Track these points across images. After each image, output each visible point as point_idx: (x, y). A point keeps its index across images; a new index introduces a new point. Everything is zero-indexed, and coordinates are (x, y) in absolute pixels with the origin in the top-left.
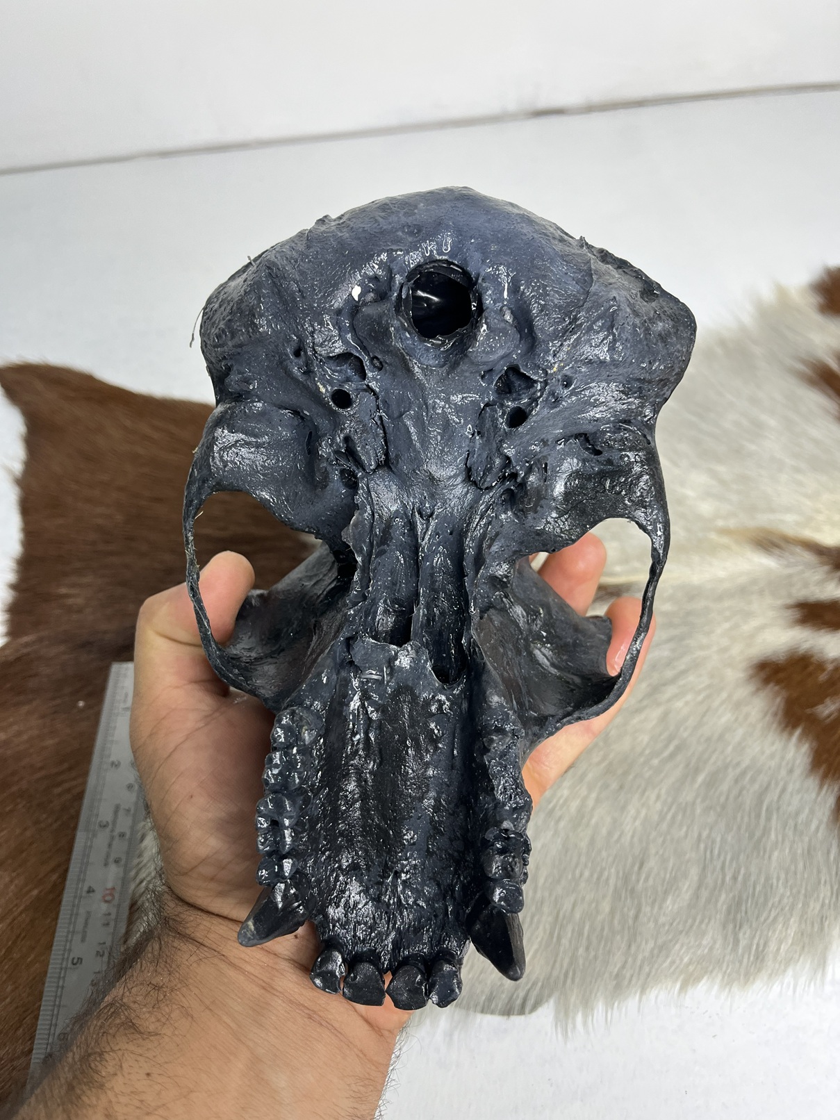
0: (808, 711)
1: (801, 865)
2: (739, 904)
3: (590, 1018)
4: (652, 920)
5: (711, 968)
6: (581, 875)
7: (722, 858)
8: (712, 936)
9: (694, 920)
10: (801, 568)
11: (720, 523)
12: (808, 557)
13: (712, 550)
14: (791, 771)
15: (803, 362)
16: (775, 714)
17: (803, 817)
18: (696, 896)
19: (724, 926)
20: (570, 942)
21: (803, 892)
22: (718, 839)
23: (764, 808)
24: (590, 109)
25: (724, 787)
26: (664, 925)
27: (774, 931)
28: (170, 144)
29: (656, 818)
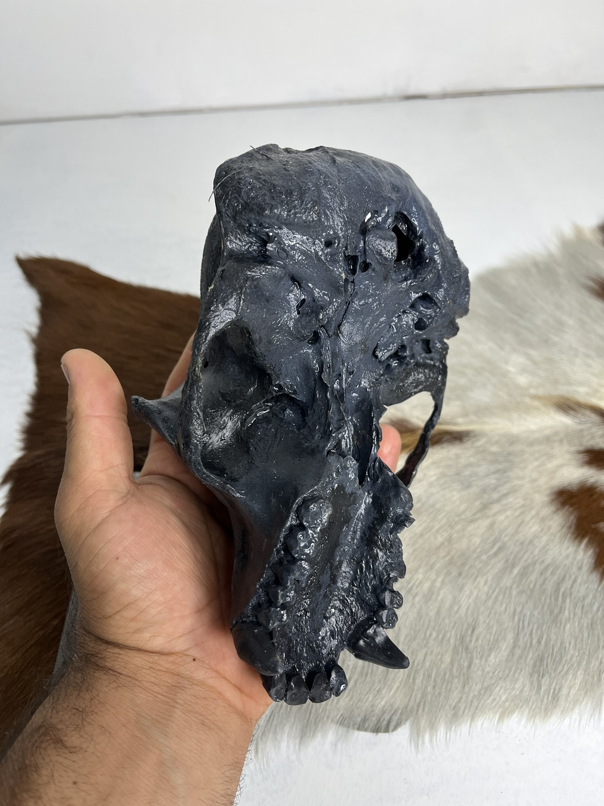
0: (593, 526)
1: (586, 635)
2: (542, 660)
3: (435, 737)
4: (481, 668)
5: (521, 705)
6: (431, 635)
7: (530, 628)
8: (522, 682)
9: (510, 671)
10: (589, 425)
11: (533, 391)
12: (595, 418)
13: (528, 410)
14: (580, 568)
15: (593, 280)
16: (570, 527)
17: (588, 600)
18: (512, 653)
19: (531, 676)
20: (422, 682)
21: (587, 653)
22: (528, 614)
23: (561, 594)
24: (444, 96)
25: (533, 577)
26: (488, 673)
27: (566, 680)
28: (147, 108)
29: (484, 597)
